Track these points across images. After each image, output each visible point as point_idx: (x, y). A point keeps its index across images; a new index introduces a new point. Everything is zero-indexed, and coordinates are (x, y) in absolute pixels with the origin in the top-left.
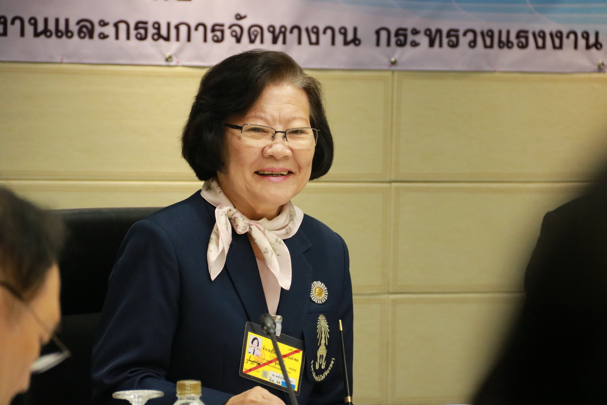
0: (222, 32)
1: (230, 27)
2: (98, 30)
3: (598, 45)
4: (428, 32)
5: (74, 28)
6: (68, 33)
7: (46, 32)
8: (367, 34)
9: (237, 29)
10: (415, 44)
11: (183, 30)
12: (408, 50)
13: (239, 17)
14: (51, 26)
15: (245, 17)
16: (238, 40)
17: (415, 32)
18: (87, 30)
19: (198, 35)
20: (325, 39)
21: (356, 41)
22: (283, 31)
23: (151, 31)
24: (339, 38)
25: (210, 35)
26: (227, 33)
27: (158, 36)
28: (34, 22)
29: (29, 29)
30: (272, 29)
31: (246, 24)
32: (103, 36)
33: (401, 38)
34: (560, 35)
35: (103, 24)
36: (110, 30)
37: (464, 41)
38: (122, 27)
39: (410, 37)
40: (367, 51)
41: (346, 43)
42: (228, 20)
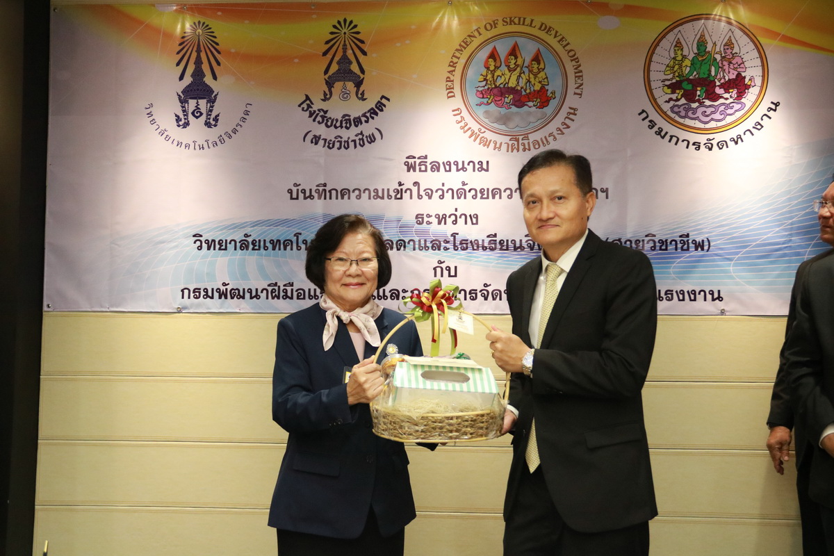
0: (476, 294)
1: (480, 291)
2: (402, 294)
5: (388, 294)
6: (385, 297)
9: (485, 292)
13: (486, 285)
15: (490, 285)
16: (486, 299)
18: (395, 295)
19: (461, 296)
25: (468, 296)
26: (479, 294)
31: (490, 289)
32: (405, 298)
35: (406, 291)
36: (408, 295)
42: (479, 287)
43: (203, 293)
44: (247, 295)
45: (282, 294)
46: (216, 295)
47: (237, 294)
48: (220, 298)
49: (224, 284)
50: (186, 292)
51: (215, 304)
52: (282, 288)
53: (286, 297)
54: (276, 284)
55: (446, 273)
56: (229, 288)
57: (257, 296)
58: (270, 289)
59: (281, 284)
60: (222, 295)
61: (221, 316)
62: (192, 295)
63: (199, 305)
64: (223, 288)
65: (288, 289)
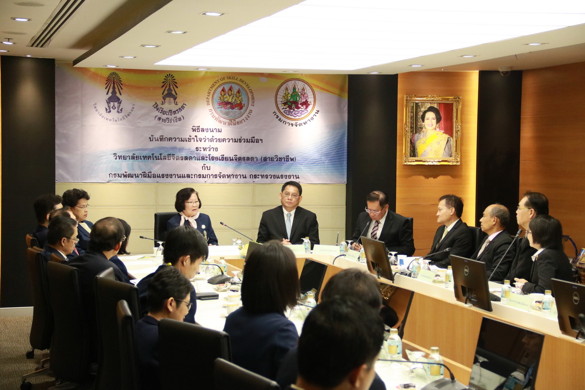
0: (217, 176)
2: (191, 176)
3: (298, 178)
4: (261, 175)
6: (185, 177)
7: (180, 177)
8: (248, 176)
9: (220, 176)
10: (258, 178)
11: (208, 176)
12: (257, 179)
13: (220, 173)
14: (181, 176)
16: (220, 178)
17: (258, 175)
18: (188, 176)
19: (212, 177)
20: (239, 177)
21: (245, 177)
22: (230, 175)
23: (202, 176)
25: (214, 177)
27: (203, 177)
28: (178, 175)
29: (176, 177)
30: (227, 175)
31: (222, 174)
32: (192, 177)
33: (255, 176)
34: (290, 176)
35: (192, 175)
36: (193, 176)
37: (269, 177)
38: (196, 176)
39: (257, 176)
40: (248, 179)
41: (243, 178)
42: (218, 173)
43: (117, 175)
44: (134, 176)
45: (147, 176)
46: (122, 176)
47: (131, 176)
48: (124, 177)
49: (126, 172)
50: (111, 175)
51: (122, 179)
52: (147, 174)
53: (149, 177)
54: (145, 172)
55: (206, 168)
56: (127, 173)
57: (138, 177)
58: (143, 174)
59: (147, 172)
60: (125, 176)
61: (124, 184)
62: (113, 176)
63: (116, 180)
64: (125, 174)
65: (150, 174)
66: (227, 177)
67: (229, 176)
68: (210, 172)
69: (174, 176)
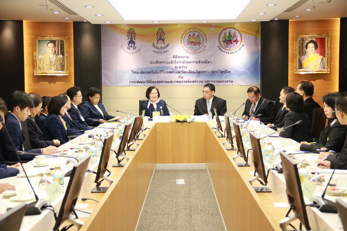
2: (172, 82)
3: (232, 82)
4: (211, 81)
5: (170, 82)
8: (204, 81)
11: (182, 82)
13: (189, 80)
14: (167, 82)
16: (189, 83)
17: (210, 81)
18: (171, 82)
19: (184, 82)
20: (199, 82)
21: (202, 82)
24: (200, 82)
26: (187, 82)
27: (179, 82)
28: (165, 81)
29: (165, 82)
30: (192, 81)
31: (189, 81)
32: (173, 83)
34: (228, 81)
35: (173, 81)
36: (174, 82)
37: (216, 82)
42: (187, 80)
43: (134, 82)
44: (143, 82)
46: (136, 82)
47: (141, 82)
49: (138, 80)
50: (130, 82)
51: (136, 84)
53: (150, 83)
55: (181, 78)
56: (139, 81)
57: (144, 83)
58: (147, 81)
59: (149, 80)
60: (138, 82)
61: (137, 87)
62: (132, 82)
63: (133, 84)
64: (138, 81)
65: (151, 81)
66: (192, 82)
67: (193, 82)
68: (183, 80)
69: (163, 82)
